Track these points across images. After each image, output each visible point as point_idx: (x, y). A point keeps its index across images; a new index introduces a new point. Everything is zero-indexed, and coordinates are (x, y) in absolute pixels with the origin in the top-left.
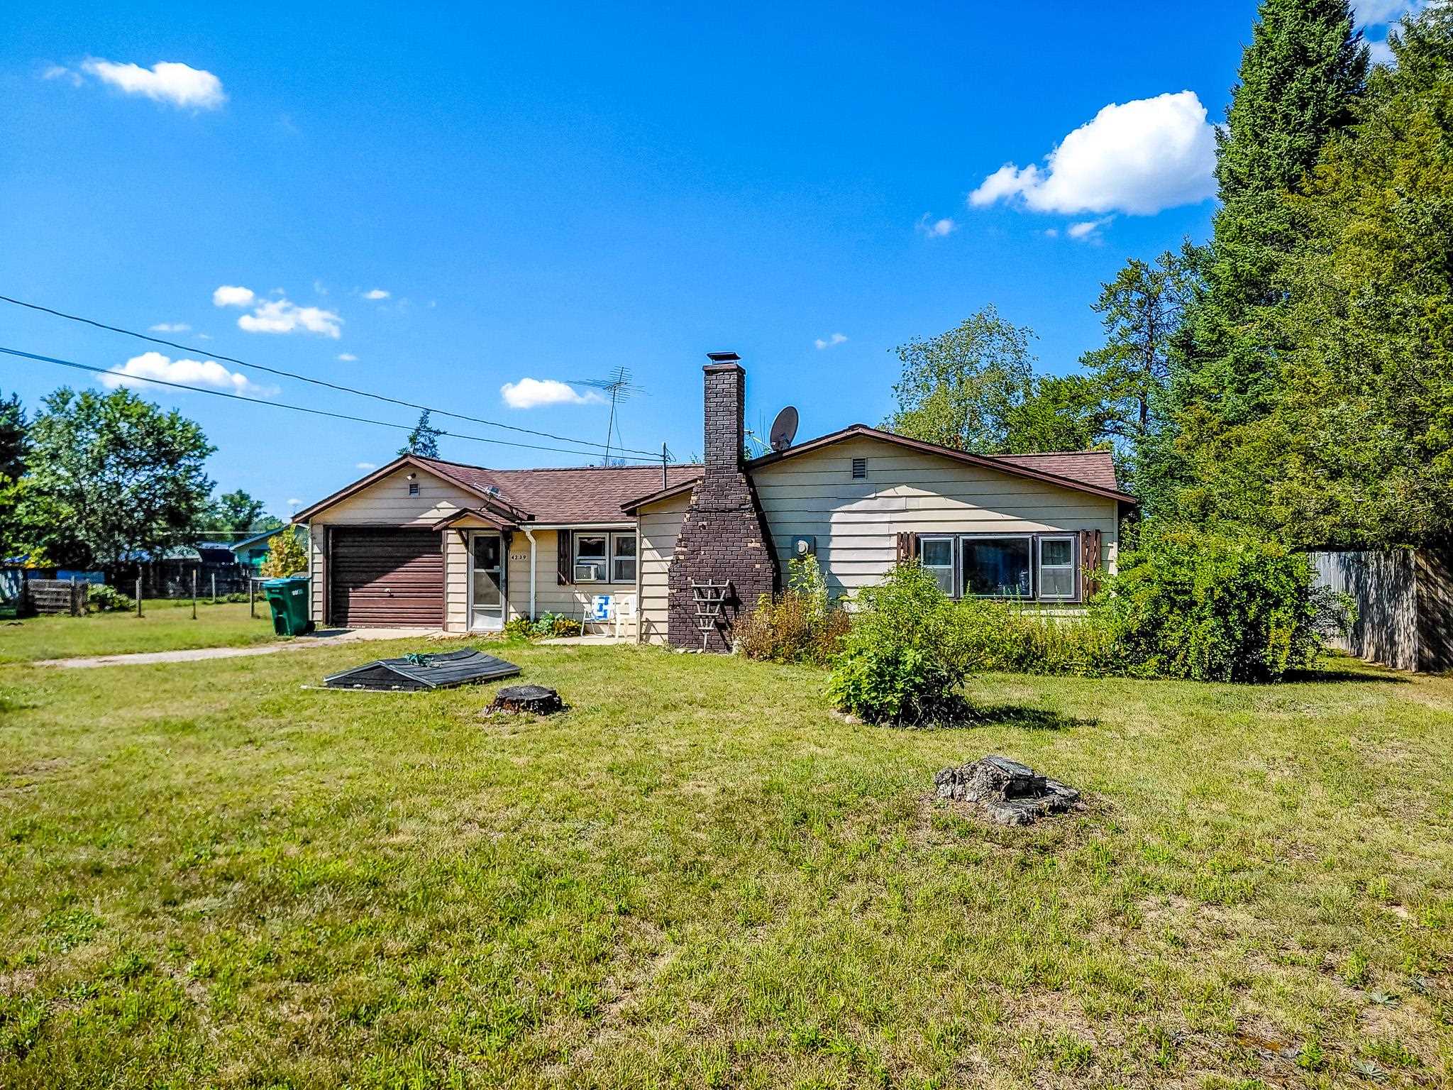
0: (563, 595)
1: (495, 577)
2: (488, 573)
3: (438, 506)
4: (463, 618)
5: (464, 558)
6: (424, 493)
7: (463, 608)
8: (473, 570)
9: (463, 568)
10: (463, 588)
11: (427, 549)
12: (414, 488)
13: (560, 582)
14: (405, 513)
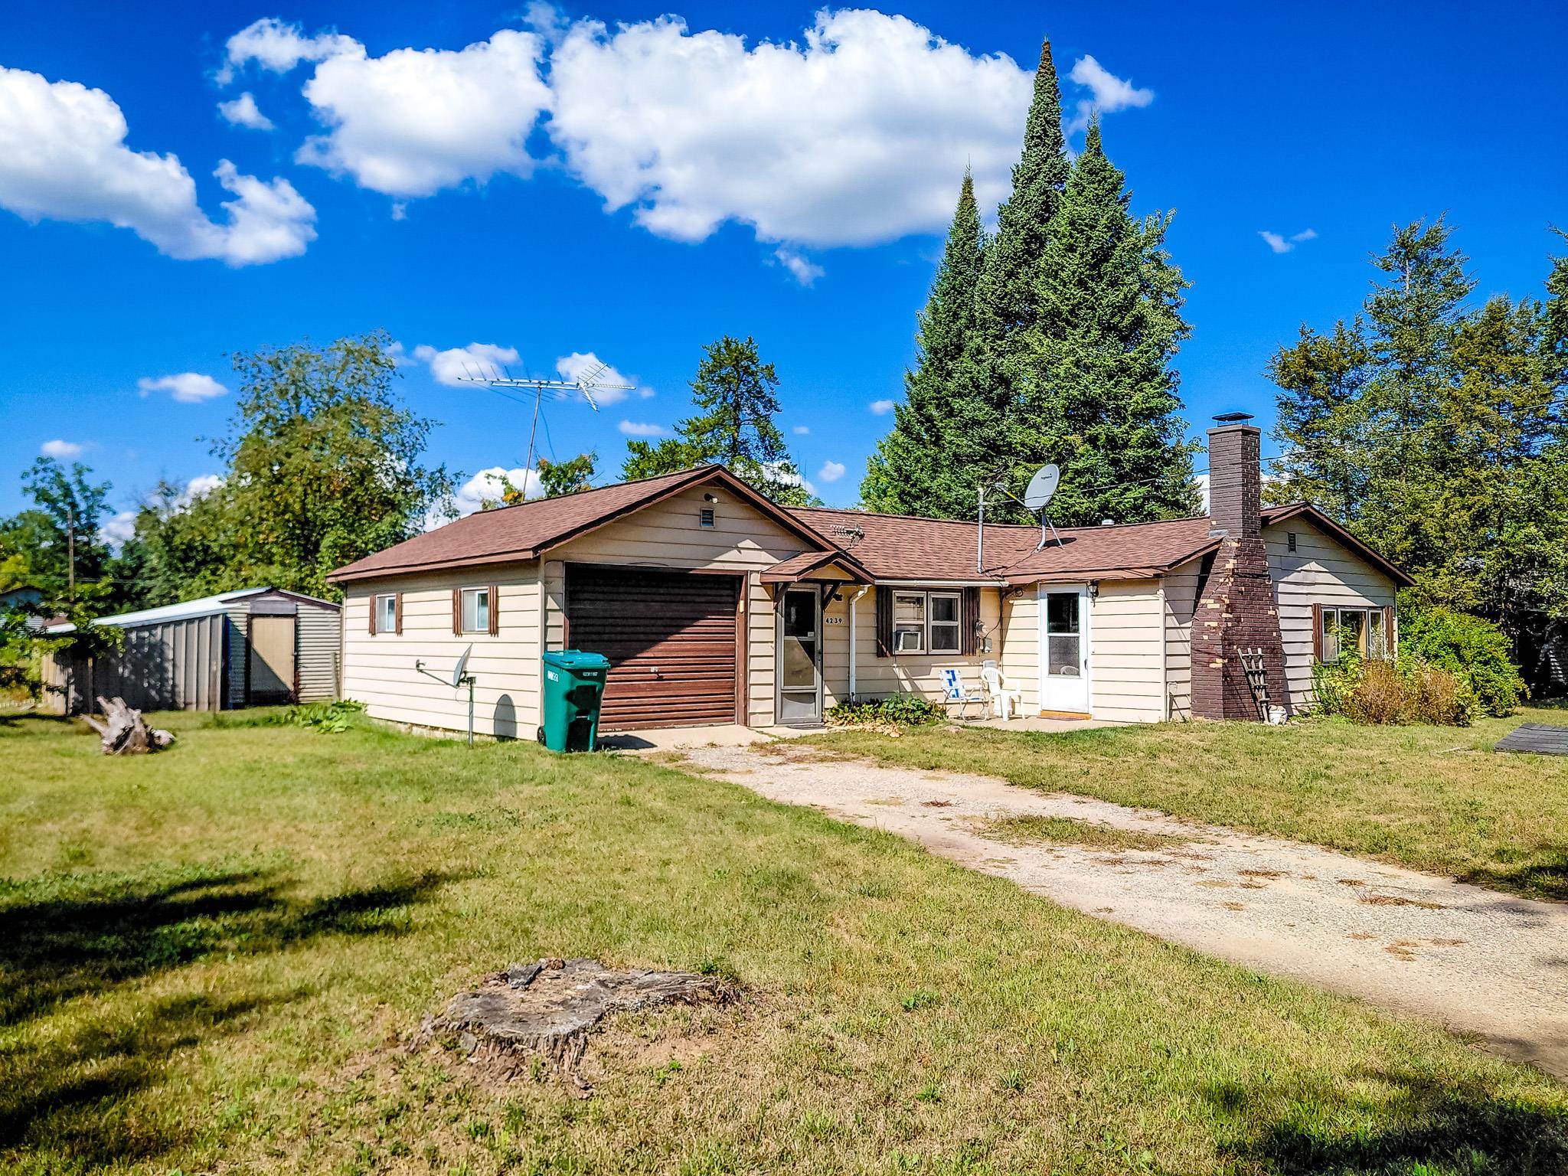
0: (880, 670)
1: (809, 647)
2: (802, 643)
3: (740, 545)
4: (769, 706)
5: (770, 621)
6: (720, 524)
7: (769, 692)
8: (783, 638)
9: (770, 635)
10: (770, 663)
11: (713, 608)
12: (708, 517)
13: (880, 654)
14: (701, 553)
